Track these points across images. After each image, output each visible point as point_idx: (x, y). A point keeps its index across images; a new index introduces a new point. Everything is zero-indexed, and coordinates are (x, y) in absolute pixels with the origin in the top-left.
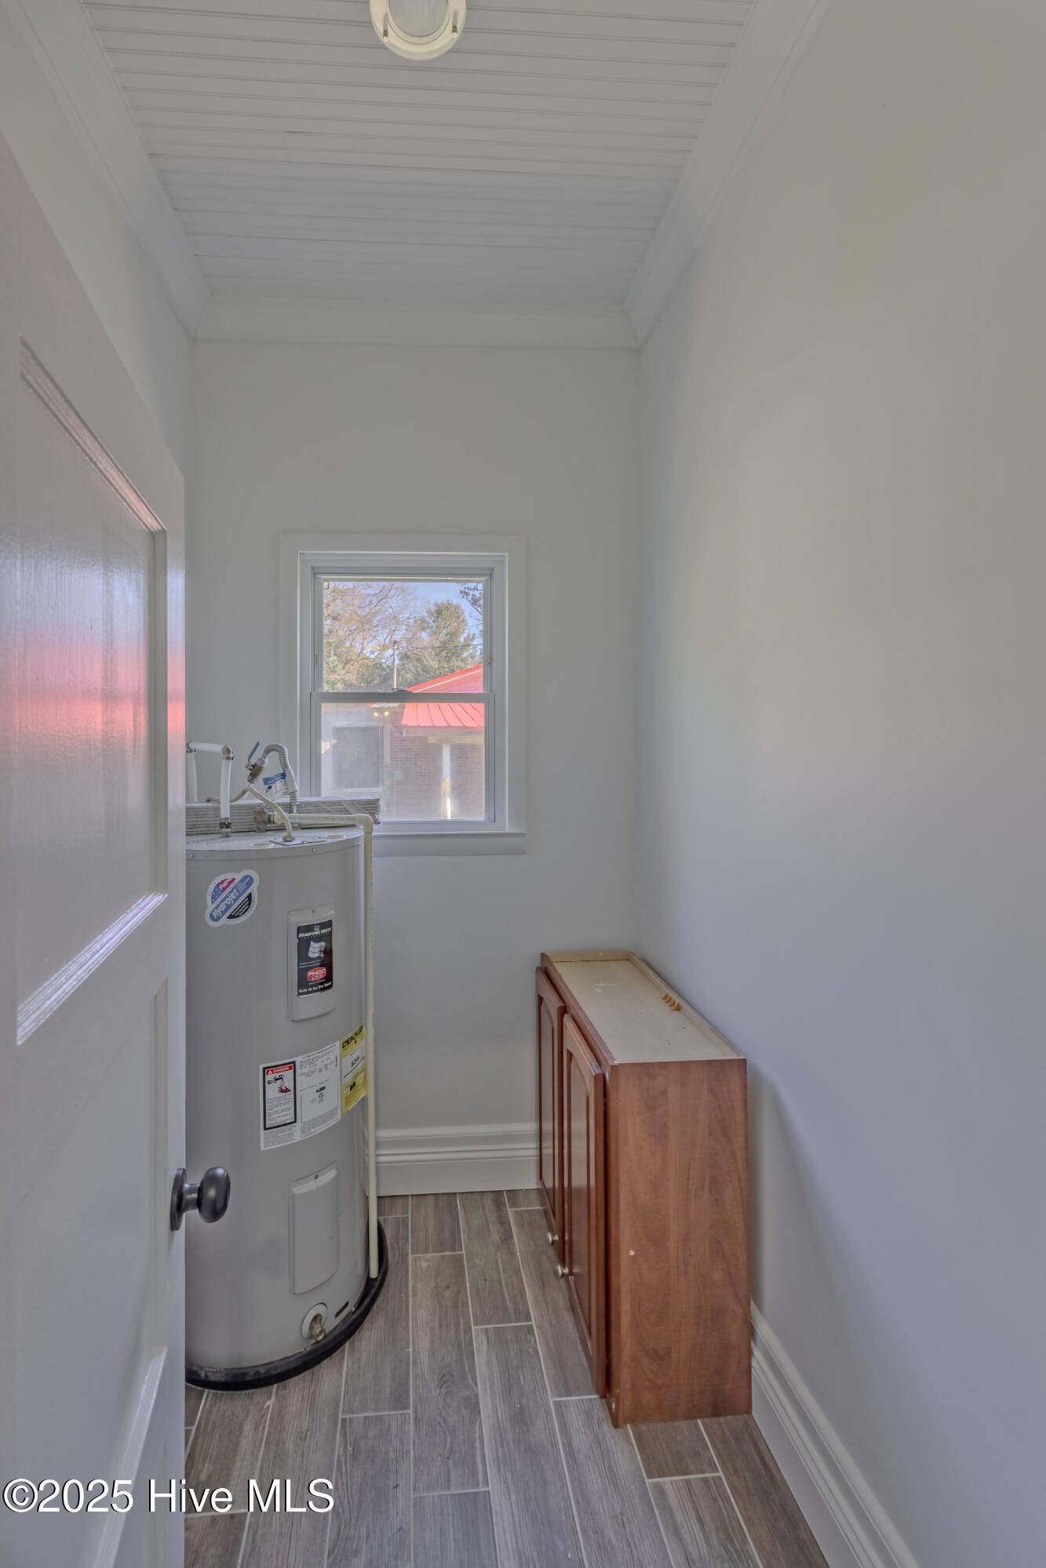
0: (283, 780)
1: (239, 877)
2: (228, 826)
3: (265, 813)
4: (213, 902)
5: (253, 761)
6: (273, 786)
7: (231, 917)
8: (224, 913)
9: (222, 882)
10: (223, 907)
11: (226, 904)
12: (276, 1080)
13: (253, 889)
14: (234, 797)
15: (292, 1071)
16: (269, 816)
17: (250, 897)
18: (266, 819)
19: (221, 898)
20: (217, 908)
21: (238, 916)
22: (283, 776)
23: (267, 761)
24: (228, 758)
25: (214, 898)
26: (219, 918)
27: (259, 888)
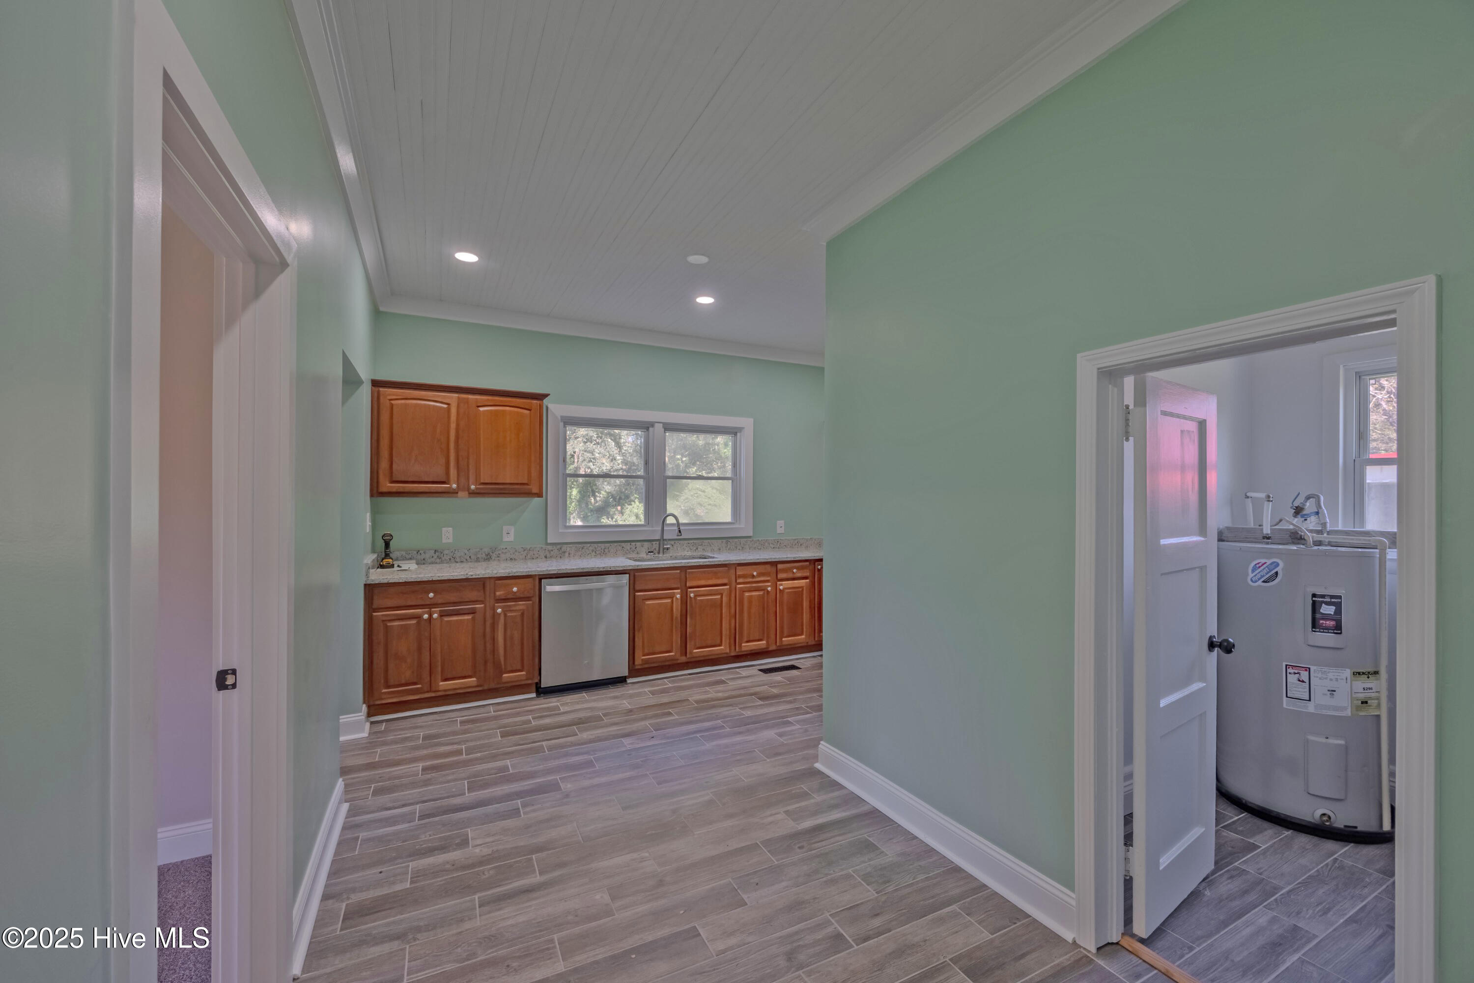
0: (1317, 516)
1: (1269, 562)
2: (1269, 538)
3: (1298, 533)
4: (1252, 573)
5: (1296, 504)
6: (1308, 519)
7: (1264, 582)
8: (1259, 579)
9: (1258, 563)
10: (1259, 576)
11: (1261, 575)
12: (1295, 673)
13: (1279, 569)
14: (1275, 523)
15: (1307, 672)
16: (1301, 536)
17: (1277, 573)
18: (1299, 537)
19: (1257, 571)
20: (1255, 576)
21: (1269, 582)
22: (1317, 513)
23: (1308, 504)
24: (1269, 501)
25: (1253, 571)
26: (1256, 582)
27: (1283, 569)
